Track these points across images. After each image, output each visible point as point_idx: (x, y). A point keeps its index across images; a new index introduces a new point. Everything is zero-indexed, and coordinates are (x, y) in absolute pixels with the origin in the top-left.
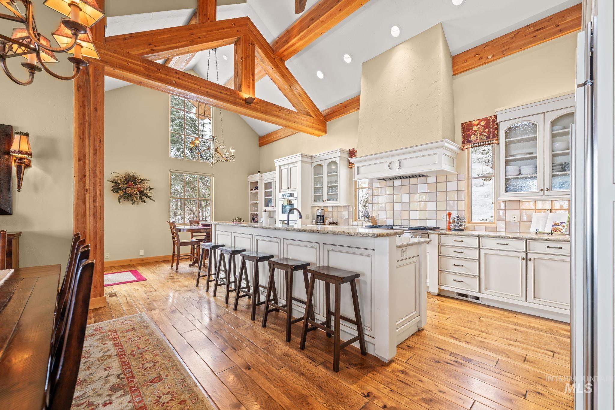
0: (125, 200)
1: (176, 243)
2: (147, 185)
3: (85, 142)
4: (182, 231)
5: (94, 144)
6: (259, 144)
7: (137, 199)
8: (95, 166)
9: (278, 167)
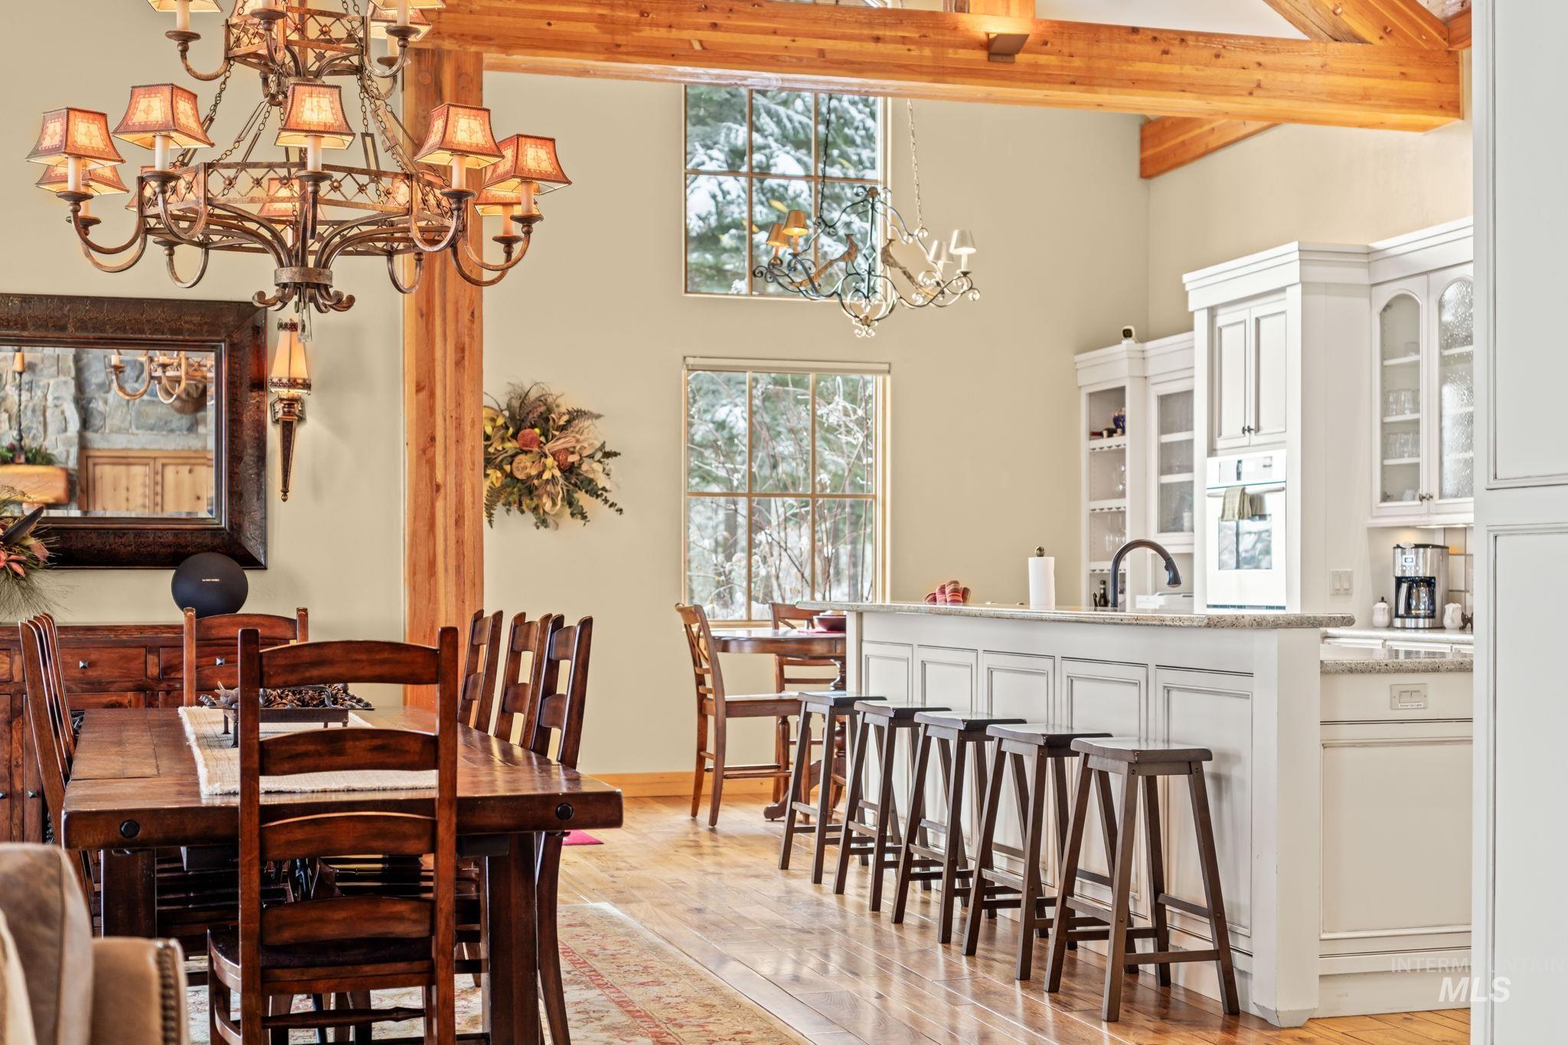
0: (508, 511)
1: (710, 706)
2: (591, 435)
3: (433, 325)
4: (733, 646)
5: (457, 329)
6: (1143, 163)
7: (554, 504)
8: (459, 405)
9: (1205, 312)
